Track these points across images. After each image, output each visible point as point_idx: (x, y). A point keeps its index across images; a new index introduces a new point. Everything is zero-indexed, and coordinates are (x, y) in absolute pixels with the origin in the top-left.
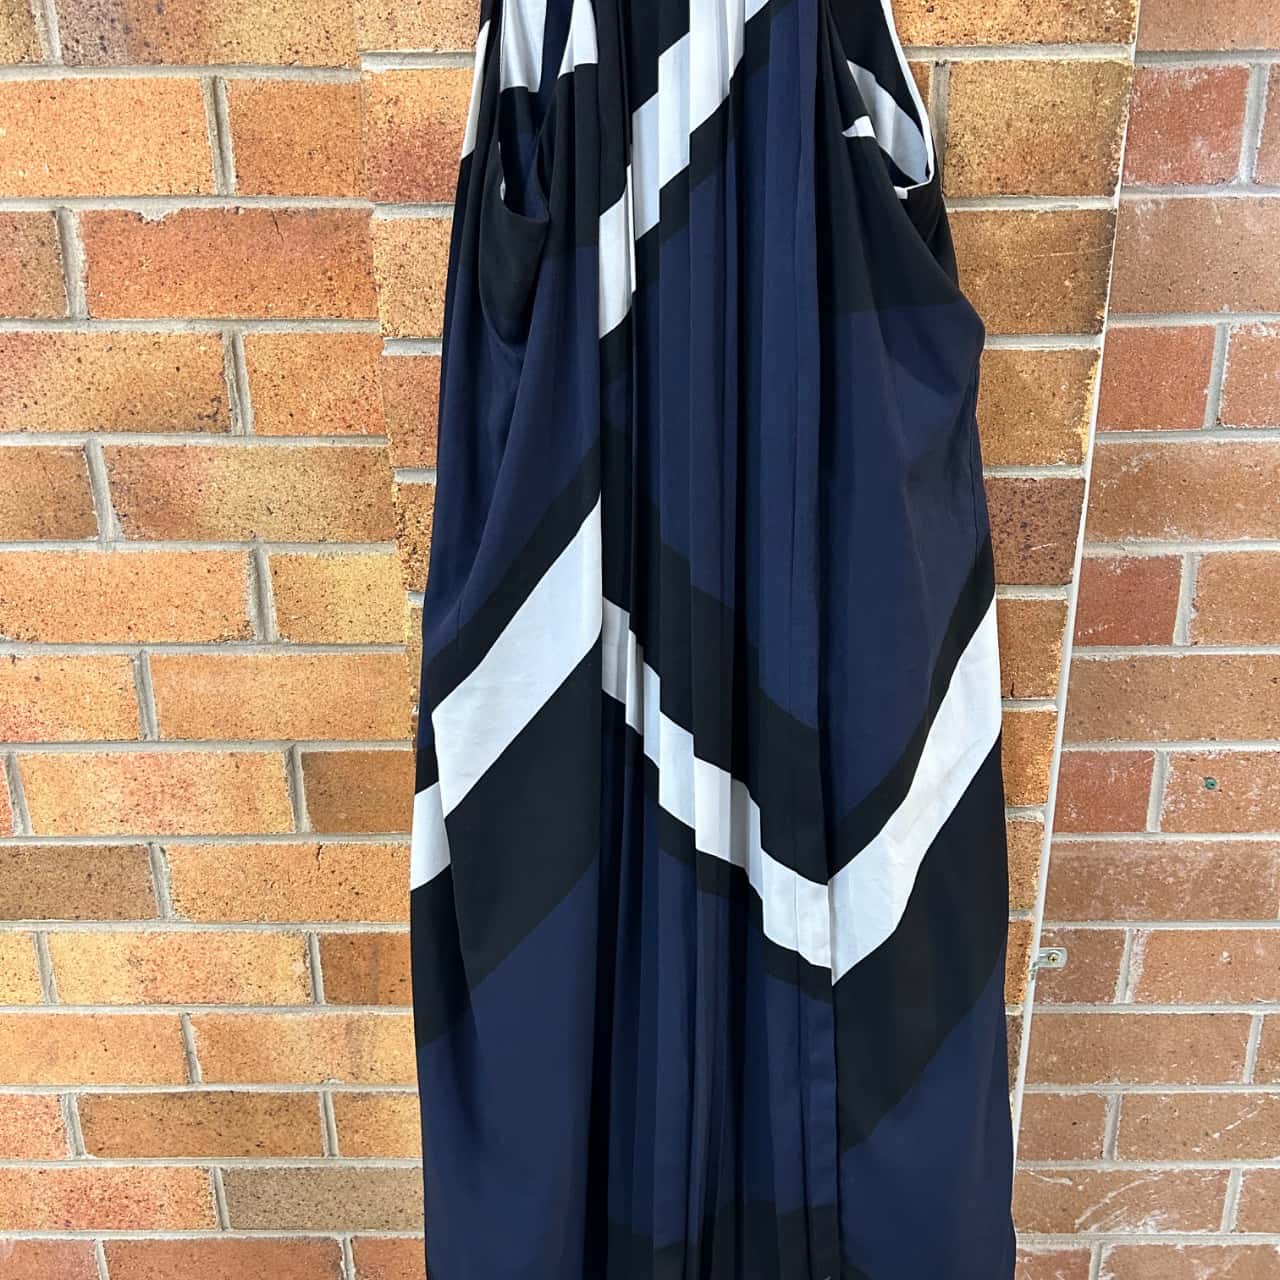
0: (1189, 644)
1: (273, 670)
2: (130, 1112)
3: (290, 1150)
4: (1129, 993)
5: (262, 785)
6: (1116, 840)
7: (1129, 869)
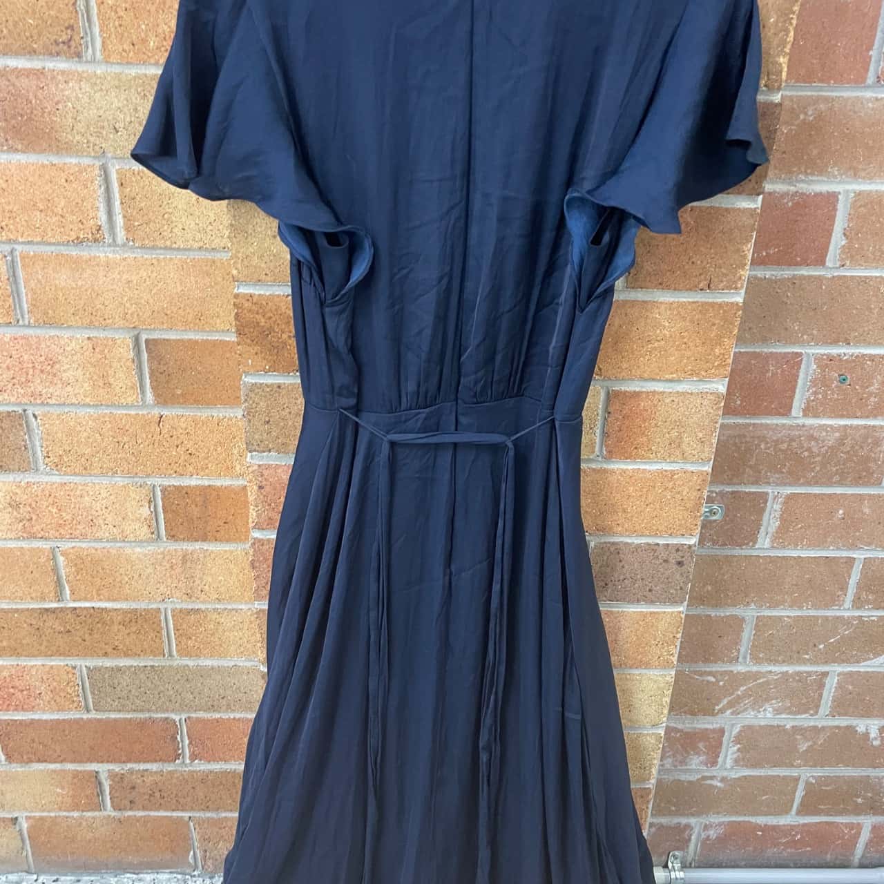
0: (838, 266)
1: (121, 269)
2: (13, 622)
3: (138, 653)
4: (768, 540)
5: (115, 364)
6: (768, 422)
7: (776, 445)
